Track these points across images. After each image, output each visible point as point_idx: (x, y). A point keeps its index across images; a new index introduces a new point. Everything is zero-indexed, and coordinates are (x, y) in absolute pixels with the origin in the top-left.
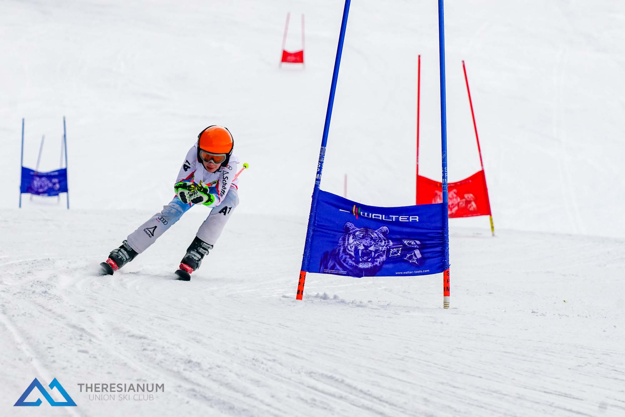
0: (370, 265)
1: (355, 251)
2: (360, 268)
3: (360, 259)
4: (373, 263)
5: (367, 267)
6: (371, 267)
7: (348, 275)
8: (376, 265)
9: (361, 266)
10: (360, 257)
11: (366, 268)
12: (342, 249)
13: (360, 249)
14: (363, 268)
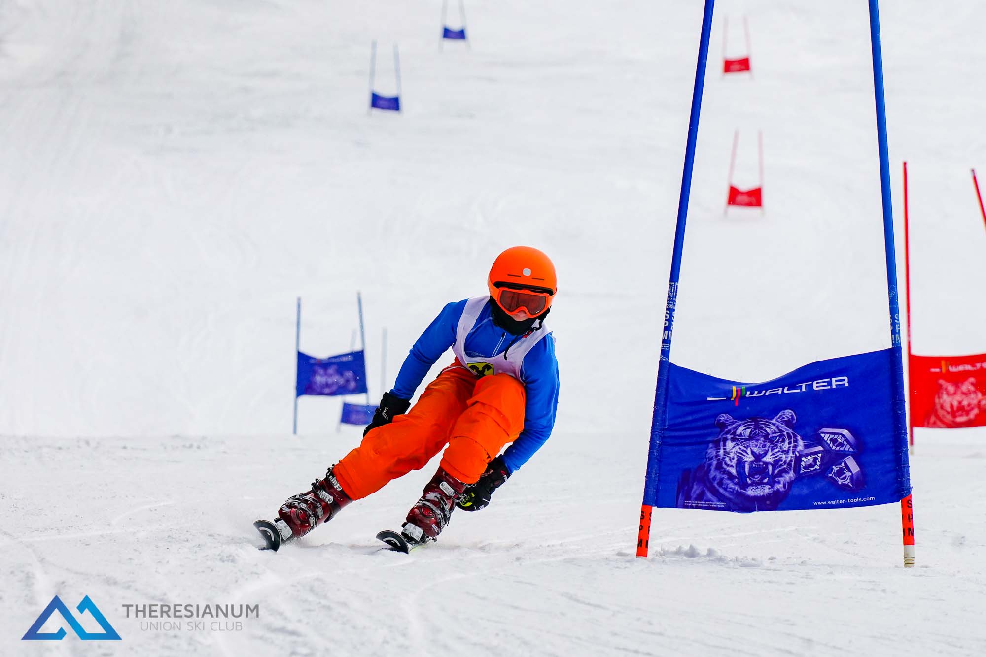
0: (766, 490)
1: (737, 464)
2: (749, 496)
3: (748, 479)
4: (772, 487)
5: (762, 494)
6: (768, 493)
7: (727, 509)
8: (778, 490)
9: (751, 492)
10: (748, 477)
11: (759, 495)
12: (715, 463)
13: (746, 462)
14: (755, 496)
